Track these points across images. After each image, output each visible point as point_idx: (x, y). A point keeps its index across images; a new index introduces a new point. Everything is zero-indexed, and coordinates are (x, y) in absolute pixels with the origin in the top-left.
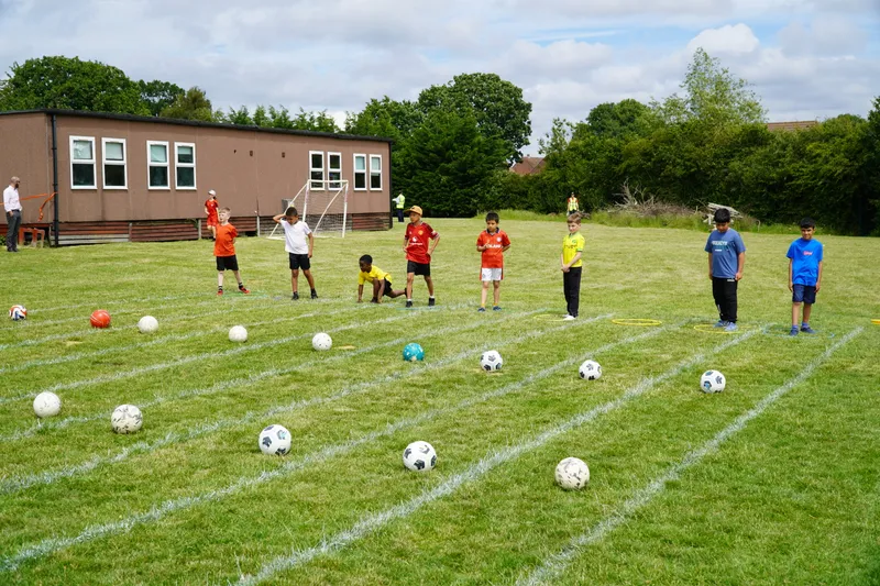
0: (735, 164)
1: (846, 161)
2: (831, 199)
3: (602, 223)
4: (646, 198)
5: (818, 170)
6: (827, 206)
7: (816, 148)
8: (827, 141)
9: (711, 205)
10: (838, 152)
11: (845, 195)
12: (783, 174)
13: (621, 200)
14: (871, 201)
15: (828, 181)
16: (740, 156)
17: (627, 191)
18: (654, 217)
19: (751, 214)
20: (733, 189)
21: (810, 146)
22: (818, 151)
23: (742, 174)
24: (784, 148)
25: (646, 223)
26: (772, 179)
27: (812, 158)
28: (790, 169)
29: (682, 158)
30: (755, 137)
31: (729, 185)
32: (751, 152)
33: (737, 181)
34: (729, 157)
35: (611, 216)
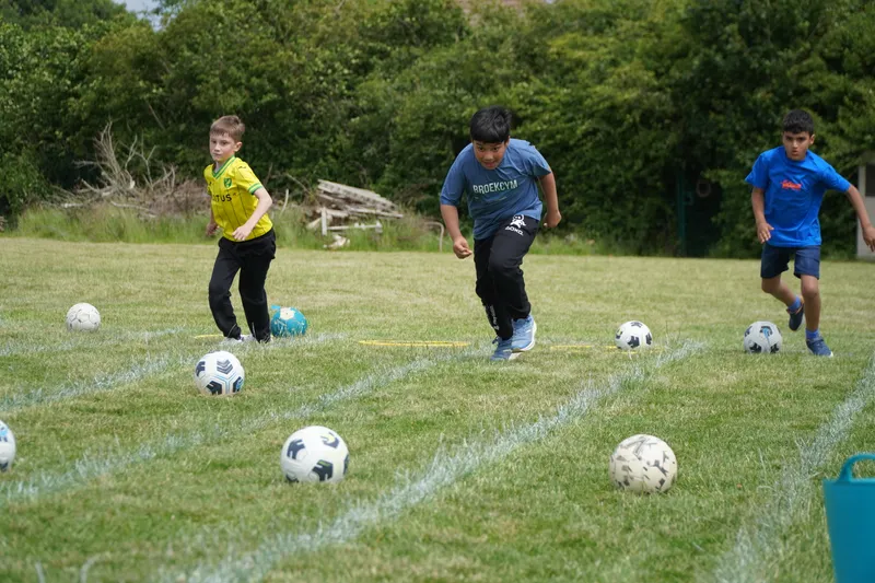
0: (377, 85)
1: (648, 76)
2: (613, 170)
3: (50, 235)
4: (156, 173)
5: (580, 101)
6: (604, 187)
7: (575, 46)
8: (599, 31)
9: (326, 186)
10: (628, 54)
11: (647, 160)
13: (95, 178)
14: (708, 175)
15: (604, 126)
16: (387, 69)
17: (110, 154)
18: (181, 218)
19: (419, 208)
20: (371, 150)
21: (556, 44)
22: (579, 54)
23: (393, 112)
24: (494, 44)
25: (163, 233)
27: (565, 71)
28: (510, 96)
29: (243, 68)
30: (421, 22)
31: (362, 139)
33: (378, 132)
34: (364, 68)
35: (72, 216)
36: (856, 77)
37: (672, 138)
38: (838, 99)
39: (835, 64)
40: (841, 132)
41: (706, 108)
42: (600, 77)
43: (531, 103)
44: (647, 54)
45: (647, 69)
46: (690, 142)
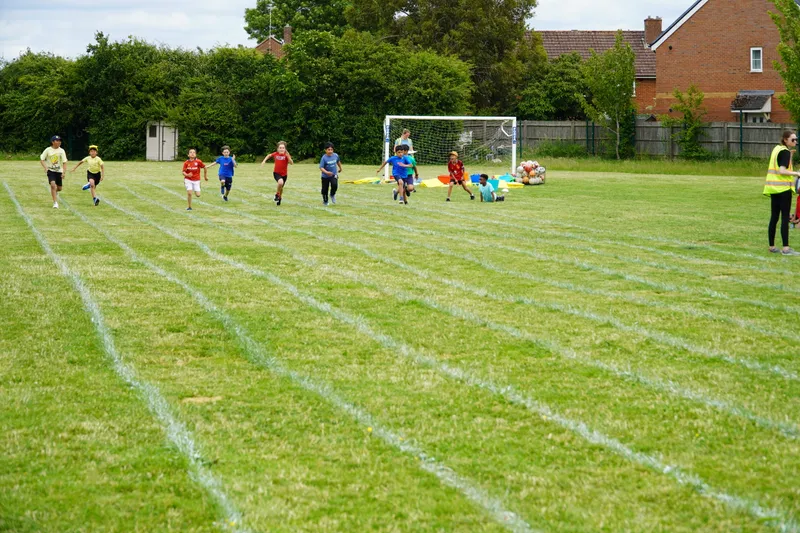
36: (147, 93)
37: (71, 116)
38: (141, 102)
39: (139, 88)
40: (141, 113)
41: (85, 104)
42: (41, 94)
43: (11, 101)
45: (61, 89)
46: (77, 116)
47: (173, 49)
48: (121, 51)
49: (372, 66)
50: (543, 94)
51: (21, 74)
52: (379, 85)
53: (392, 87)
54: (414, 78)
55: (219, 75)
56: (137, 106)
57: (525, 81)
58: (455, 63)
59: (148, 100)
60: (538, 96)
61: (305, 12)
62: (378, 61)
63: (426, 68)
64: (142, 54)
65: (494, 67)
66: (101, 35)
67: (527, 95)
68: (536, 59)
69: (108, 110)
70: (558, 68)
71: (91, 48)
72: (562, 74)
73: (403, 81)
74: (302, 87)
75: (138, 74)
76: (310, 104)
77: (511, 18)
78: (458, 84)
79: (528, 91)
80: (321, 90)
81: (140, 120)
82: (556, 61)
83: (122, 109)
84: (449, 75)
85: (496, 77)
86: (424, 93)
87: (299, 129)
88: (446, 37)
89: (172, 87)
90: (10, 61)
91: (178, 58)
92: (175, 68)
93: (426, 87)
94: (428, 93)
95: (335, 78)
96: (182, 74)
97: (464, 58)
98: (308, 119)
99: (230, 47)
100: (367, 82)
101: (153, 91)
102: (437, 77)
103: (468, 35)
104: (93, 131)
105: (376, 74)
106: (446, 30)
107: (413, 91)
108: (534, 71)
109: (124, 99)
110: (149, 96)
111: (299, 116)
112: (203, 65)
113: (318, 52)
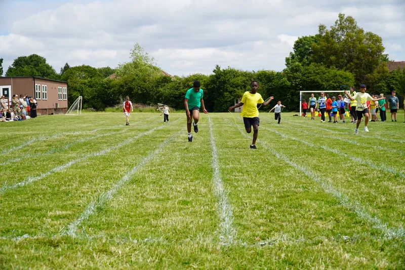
3: (113, 112)
9: (159, 104)
12: (181, 93)
13: (118, 103)
17: (122, 100)
24: (179, 83)
26: (177, 95)
28: (183, 91)
29: (140, 87)
30: (166, 80)
31: (158, 97)
32: (165, 85)
33: (161, 96)
34: (157, 87)
35: (118, 109)
36: (234, 88)
37: (207, 96)
39: (231, 86)
40: (232, 95)
44: (204, 85)
47: (245, 71)
48: (225, 73)
49: (316, 76)
50: (385, 85)
51: (190, 82)
52: (318, 83)
53: (324, 83)
54: (332, 79)
55: (261, 80)
56: (231, 92)
57: (380, 80)
58: (348, 74)
59: (235, 91)
60: (384, 86)
61: (307, 58)
62: (318, 74)
63: (336, 76)
64: (233, 73)
65: (366, 76)
66: (218, 66)
67: (379, 86)
68: (383, 72)
69: (221, 94)
70: (392, 75)
71: (214, 71)
72: (393, 77)
73: (328, 81)
74: (289, 83)
75: (231, 81)
76: (293, 91)
77: (373, 57)
78: (349, 81)
79: (380, 84)
80: (297, 85)
81: (232, 97)
82: (390, 73)
83: (226, 94)
84: (345, 78)
85: (367, 79)
86: (335, 85)
87: (289, 100)
88: (348, 65)
89: (243, 85)
90: (186, 77)
91: (245, 75)
92: (244, 79)
93: (335, 83)
94: (337, 85)
95: (301, 80)
96: (247, 81)
97: (351, 72)
98: (292, 96)
99: (264, 70)
100: (314, 82)
101: (237, 87)
102: (340, 79)
103: (356, 64)
104: (216, 101)
105: (318, 78)
106: (348, 62)
107: (331, 84)
108: (383, 76)
109: (227, 91)
110: (235, 89)
111: (289, 95)
112: (255, 77)
113: (296, 71)
